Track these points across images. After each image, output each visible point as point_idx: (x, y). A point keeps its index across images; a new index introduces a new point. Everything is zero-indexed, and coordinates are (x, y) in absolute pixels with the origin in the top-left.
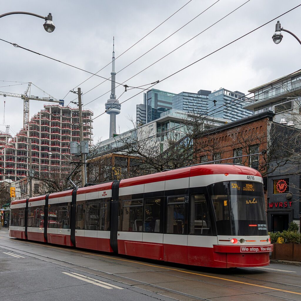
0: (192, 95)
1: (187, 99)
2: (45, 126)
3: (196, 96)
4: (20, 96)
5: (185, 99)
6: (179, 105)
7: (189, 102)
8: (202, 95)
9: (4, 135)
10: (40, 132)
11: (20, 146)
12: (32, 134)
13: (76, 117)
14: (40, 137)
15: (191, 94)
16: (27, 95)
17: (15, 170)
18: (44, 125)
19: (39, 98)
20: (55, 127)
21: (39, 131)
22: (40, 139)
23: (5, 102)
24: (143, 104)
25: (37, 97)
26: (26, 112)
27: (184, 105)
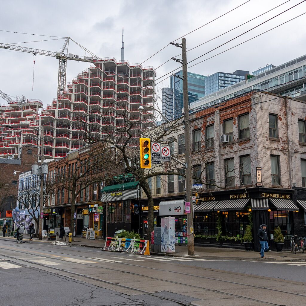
0: (228, 76)
1: (223, 80)
2: (96, 87)
3: (233, 76)
4: (55, 54)
5: (220, 80)
6: (213, 87)
7: (225, 84)
8: (239, 75)
9: (34, 103)
10: (89, 96)
11: (61, 114)
12: (78, 98)
13: (136, 77)
14: (89, 103)
15: (227, 74)
16: (63, 54)
17: (54, 148)
18: (94, 87)
19: (79, 57)
20: (108, 89)
21: (88, 94)
22: (88, 105)
23: (34, 62)
24: (169, 87)
25: (77, 57)
26: (62, 75)
27: (220, 87)
